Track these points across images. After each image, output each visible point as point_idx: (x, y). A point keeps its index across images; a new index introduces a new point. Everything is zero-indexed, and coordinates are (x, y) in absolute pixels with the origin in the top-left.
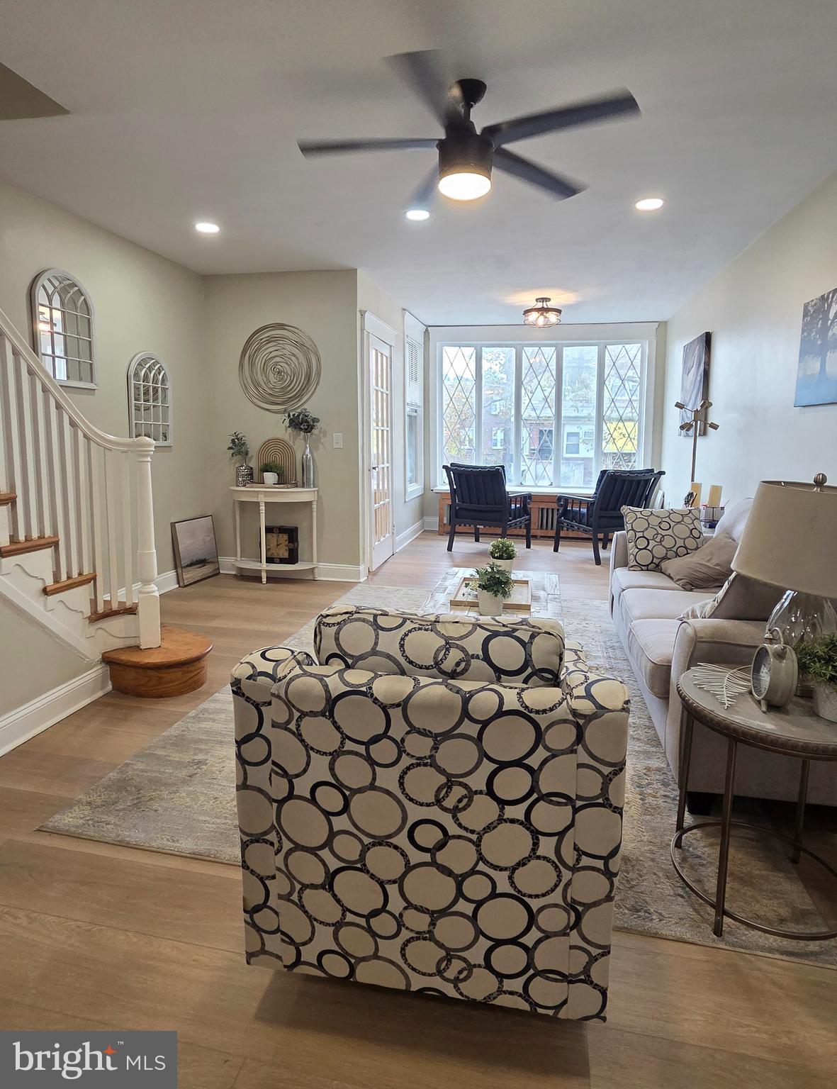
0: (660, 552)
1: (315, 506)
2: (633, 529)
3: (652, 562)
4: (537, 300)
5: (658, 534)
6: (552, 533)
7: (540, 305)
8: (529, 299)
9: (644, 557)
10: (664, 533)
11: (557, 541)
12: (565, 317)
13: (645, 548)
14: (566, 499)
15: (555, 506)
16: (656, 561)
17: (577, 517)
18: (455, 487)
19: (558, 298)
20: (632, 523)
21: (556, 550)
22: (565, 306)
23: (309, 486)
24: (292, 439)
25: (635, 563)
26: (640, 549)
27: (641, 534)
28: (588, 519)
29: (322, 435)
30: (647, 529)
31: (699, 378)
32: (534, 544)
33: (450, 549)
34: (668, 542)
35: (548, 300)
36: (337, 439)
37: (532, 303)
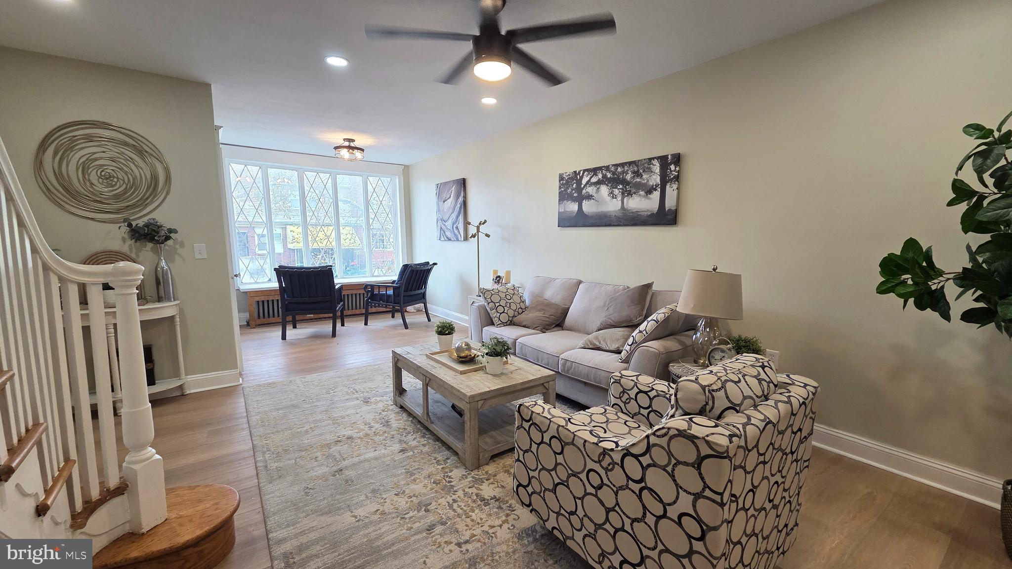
0: (511, 313)
1: (178, 319)
2: (492, 302)
3: (509, 320)
4: (344, 140)
5: (507, 302)
6: (364, 311)
7: (347, 144)
8: (338, 138)
9: (504, 317)
10: (510, 301)
11: (366, 317)
12: (368, 155)
13: (503, 312)
14: (372, 286)
15: (362, 291)
16: (510, 319)
17: (386, 299)
18: (284, 286)
19: (360, 140)
20: (490, 298)
21: (366, 324)
22: (366, 147)
23: (169, 300)
24: (134, 251)
25: (500, 322)
26: (501, 313)
27: (498, 304)
28: (394, 299)
29: (177, 246)
30: (500, 300)
31: (458, 206)
32: (347, 322)
33: (284, 337)
34: (513, 307)
35: (353, 141)
36: (200, 250)
37: (341, 142)
